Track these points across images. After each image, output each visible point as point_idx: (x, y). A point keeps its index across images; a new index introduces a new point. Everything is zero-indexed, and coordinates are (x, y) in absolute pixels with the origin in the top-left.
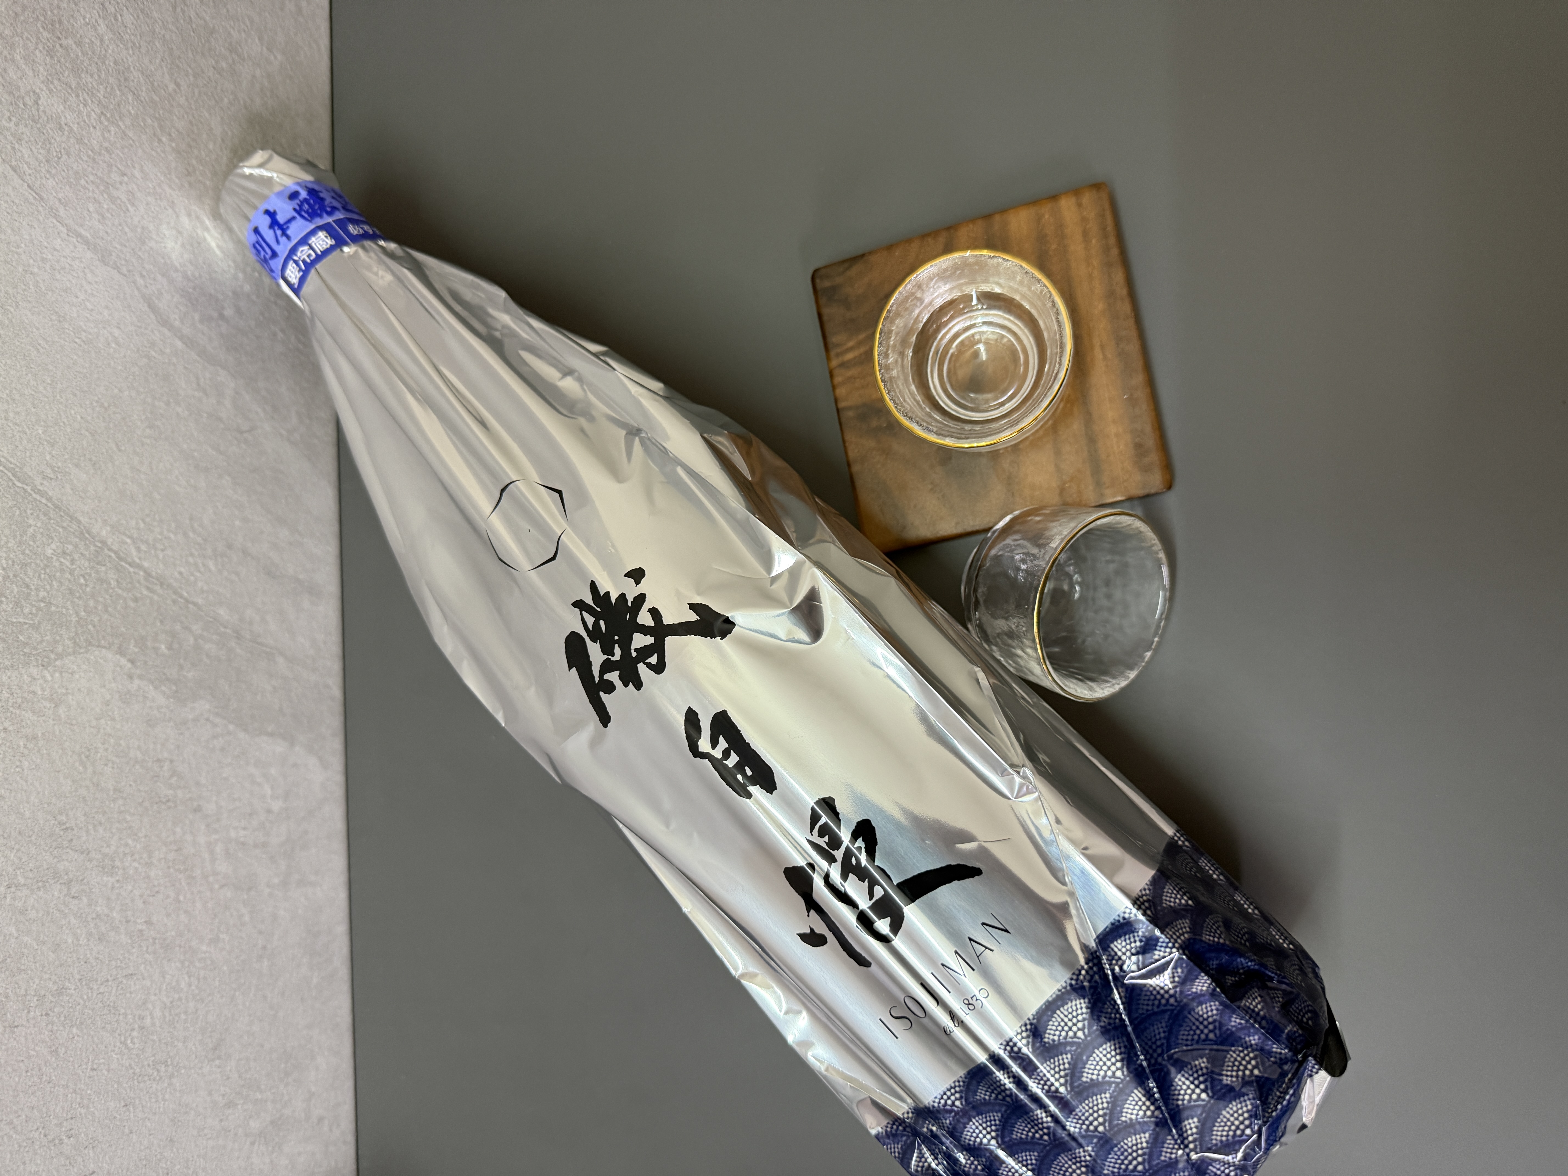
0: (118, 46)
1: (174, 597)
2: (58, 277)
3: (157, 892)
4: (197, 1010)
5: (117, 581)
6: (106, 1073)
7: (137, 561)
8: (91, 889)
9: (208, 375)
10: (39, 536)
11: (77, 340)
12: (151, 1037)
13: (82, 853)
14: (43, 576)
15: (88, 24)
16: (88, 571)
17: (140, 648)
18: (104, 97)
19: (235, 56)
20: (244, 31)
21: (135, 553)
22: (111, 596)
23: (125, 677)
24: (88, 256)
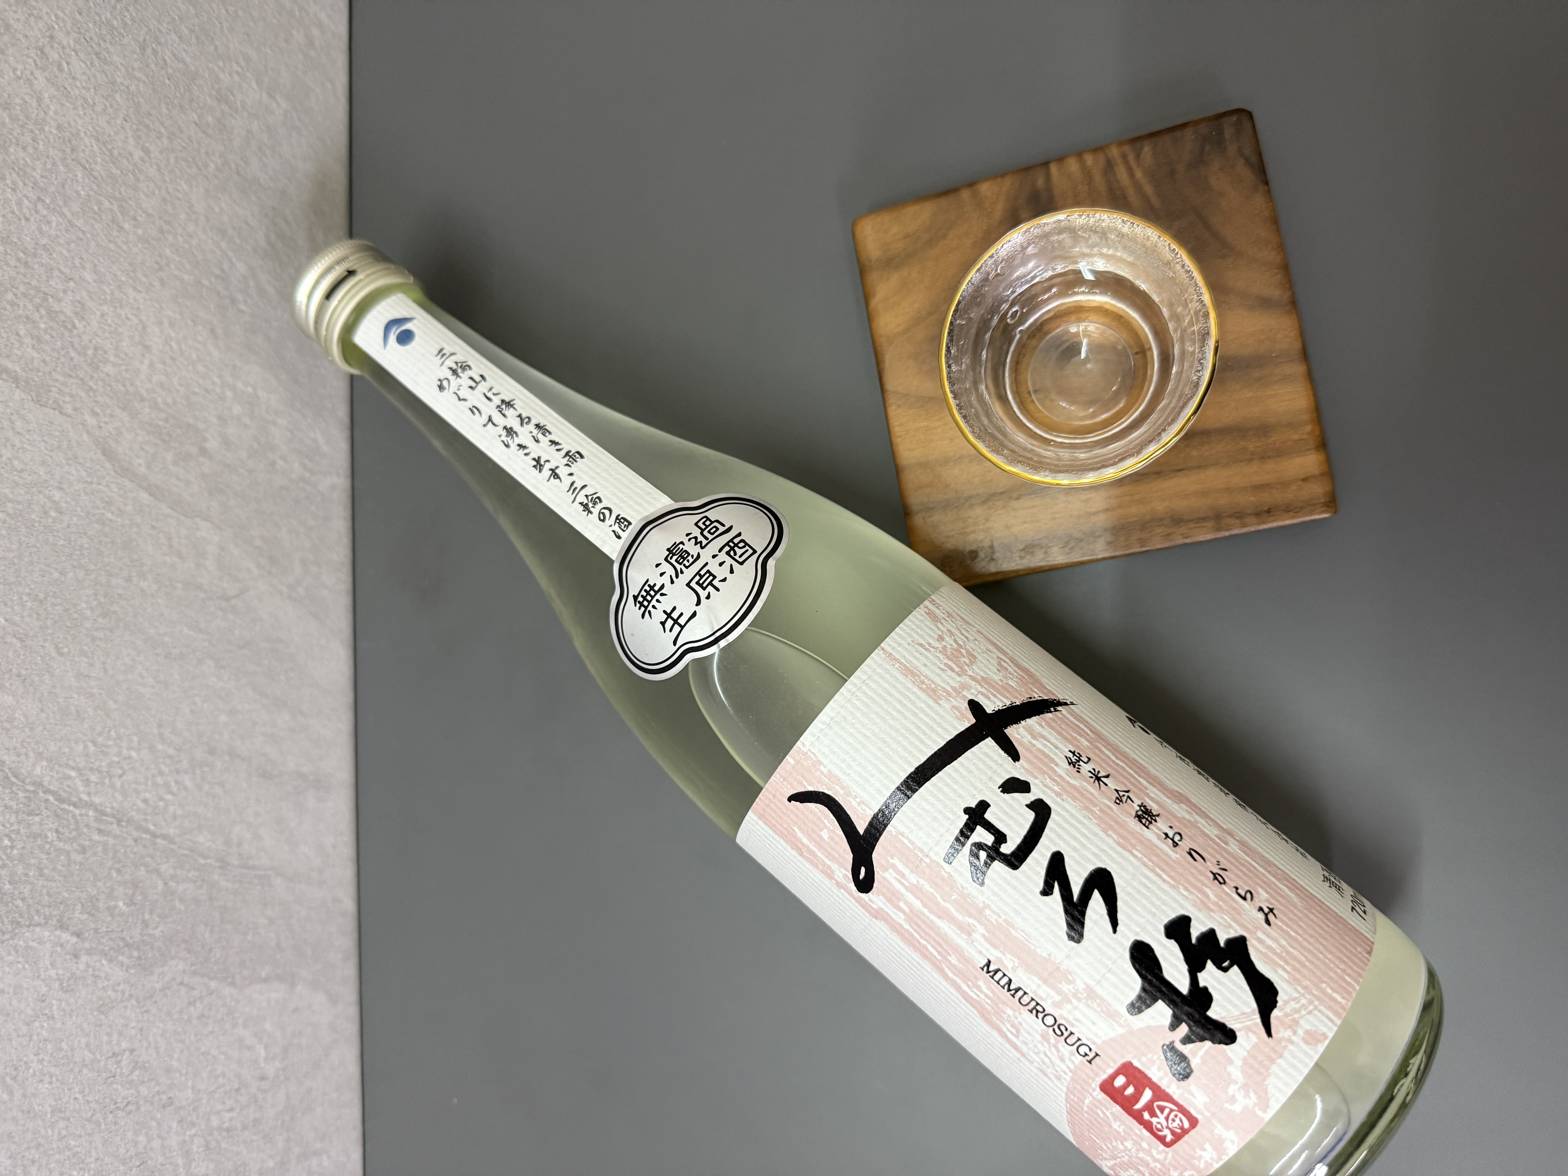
0: (63, 105)
1: (135, 834)
5: (57, 831)
7: (85, 798)
9: (184, 532)
15: (19, 78)
16: (15, 827)
17: (89, 913)
18: (42, 177)
19: (224, 107)
20: (238, 73)
21: (82, 789)
22: (48, 854)
23: (67, 957)
24: (16, 397)
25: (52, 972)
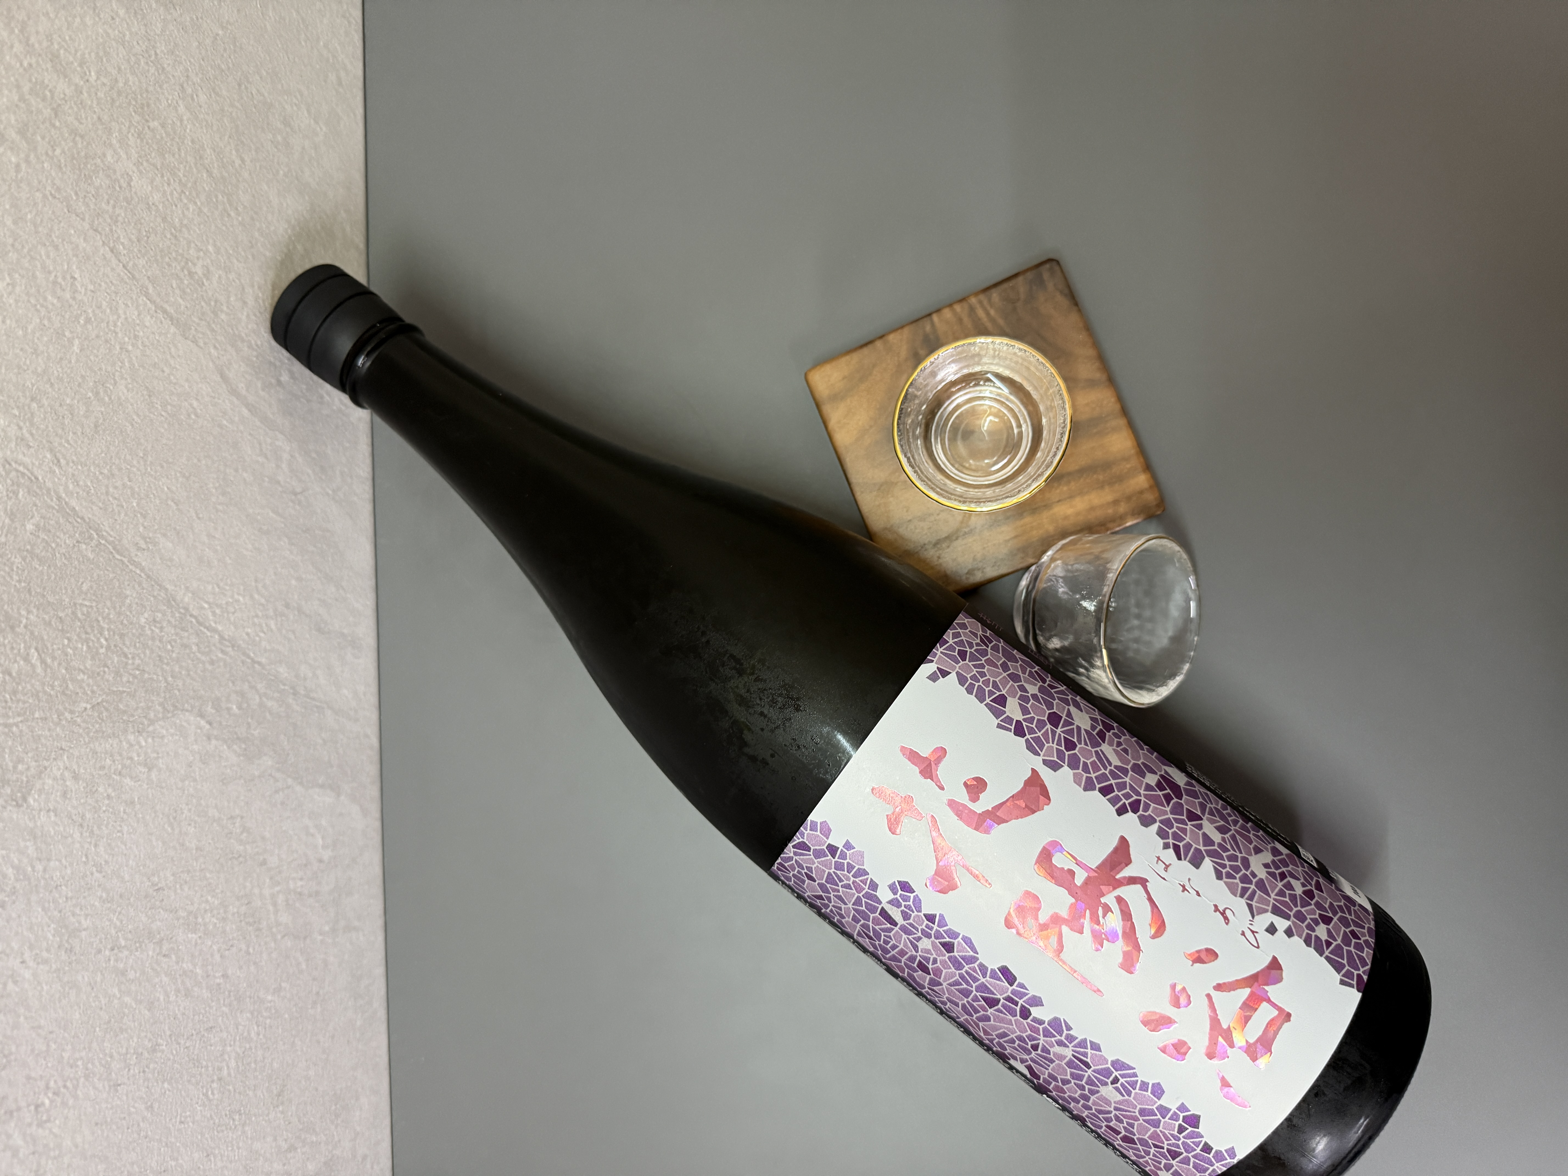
0: (194, 125)
1: (243, 658)
2: (148, 352)
3: (232, 946)
4: (264, 1058)
5: (197, 645)
6: (191, 1124)
7: (213, 625)
8: (178, 947)
9: (269, 440)
10: (134, 606)
11: (163, 413)
12: (227, 1087)
13: (171, 912)
14: (138, 645)
15: (170, 105)
16: (174, 637)
17: (216, 709)
18: (184, 176)
19: (288, 129)
20: (296, 104)
22: (193, 661)
23: (204, 738)
24: (172, 331)
25: (196, 747)
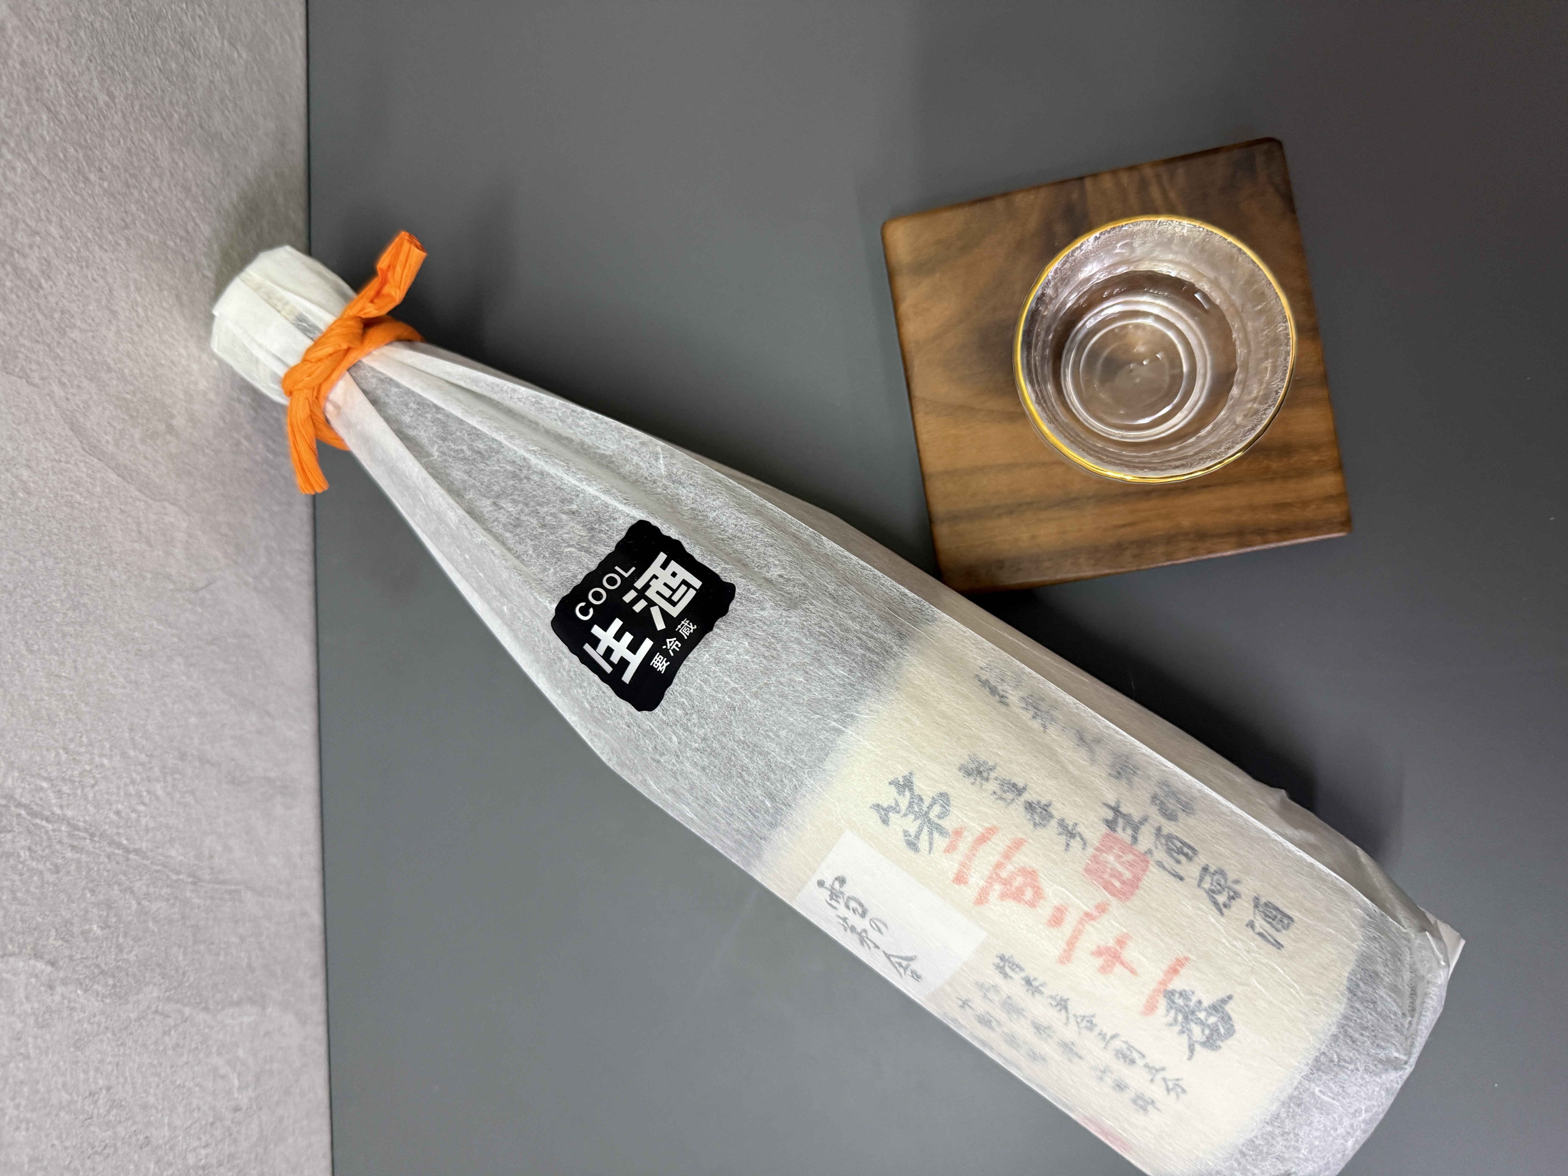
1: (108, 849)
5: (30, 849)
7: (58, 811)
9: (152, 517)
17: (62, 939)
19: (188, 53)
21: (54, 801)
22: (21, 875)
23: (42, 989)
25: (27, 1007)
